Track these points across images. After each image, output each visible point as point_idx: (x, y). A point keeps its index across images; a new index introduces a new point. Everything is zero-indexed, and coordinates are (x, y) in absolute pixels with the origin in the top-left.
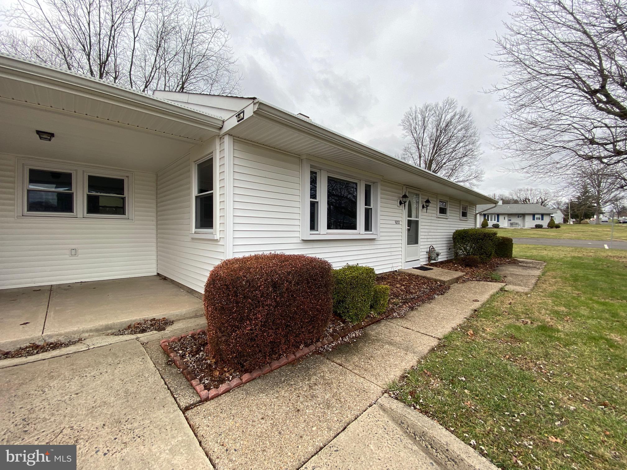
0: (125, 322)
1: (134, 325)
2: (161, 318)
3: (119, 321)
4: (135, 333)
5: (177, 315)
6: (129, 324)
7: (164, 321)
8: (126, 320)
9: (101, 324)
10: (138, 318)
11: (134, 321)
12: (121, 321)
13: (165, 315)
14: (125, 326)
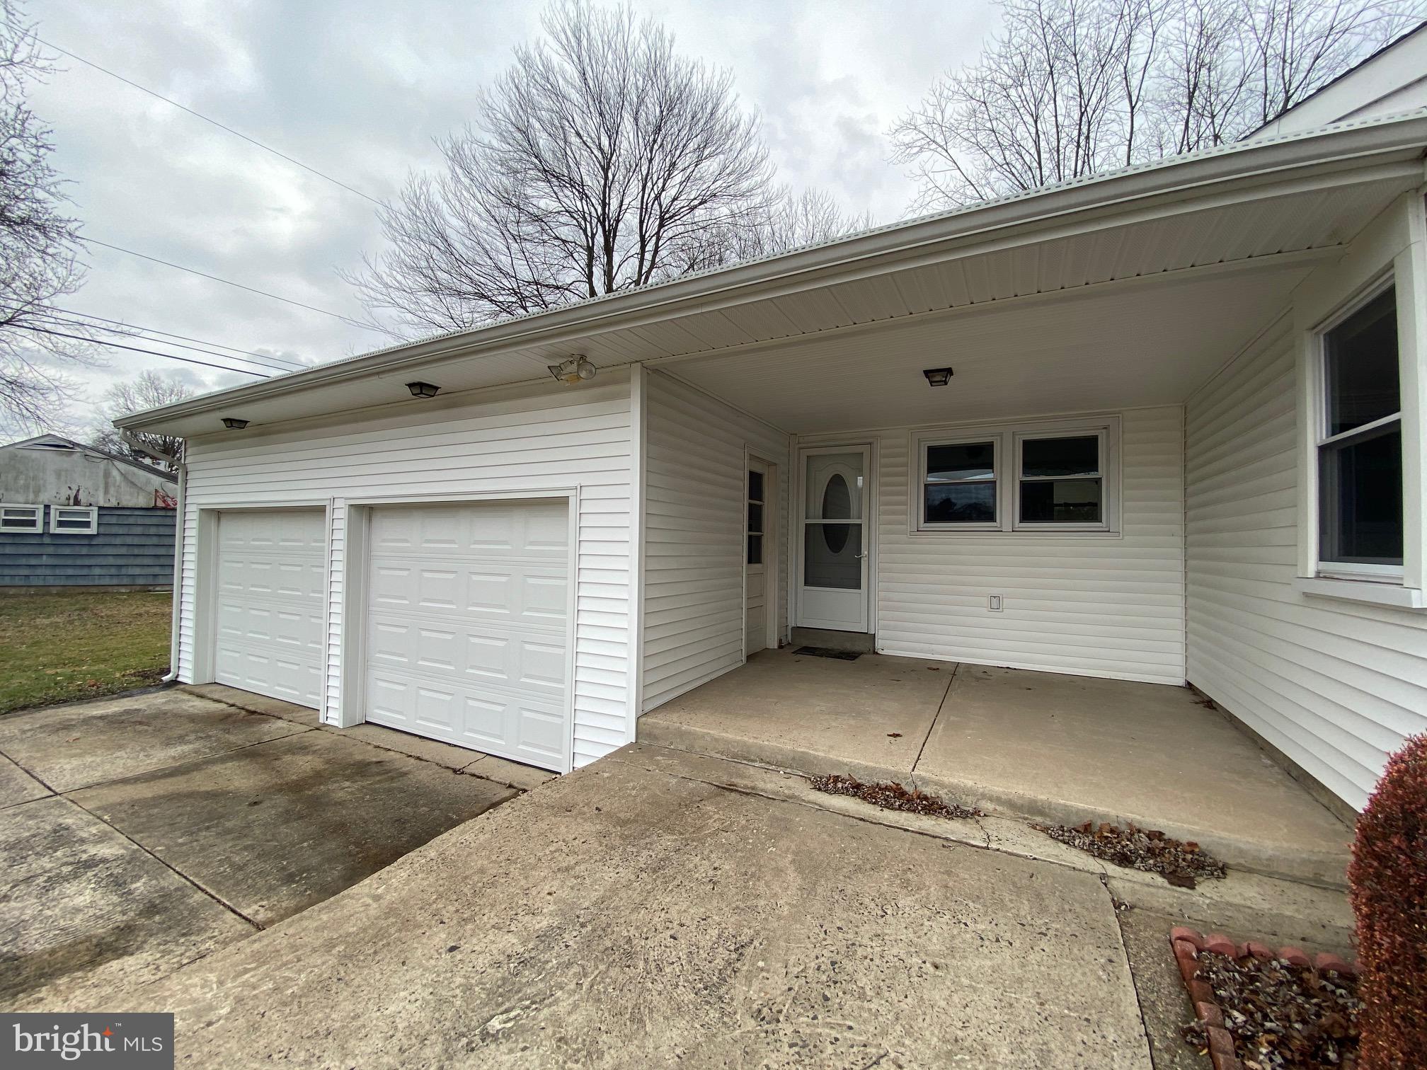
0: (1078, 811)
1: (1101, 830)
2: (1184, 839)
3: (1062, 802)
4: (1100, 856)
5: (1241, 851)
6: (1086, 821)
7: (1192, 852)
8: (1081, 805)
9: (1021, 792)
10: (1113, 813)
11: (1101, 816)
12: (1069, 803)
13: (1198, 835)
14: (1076, 821)
